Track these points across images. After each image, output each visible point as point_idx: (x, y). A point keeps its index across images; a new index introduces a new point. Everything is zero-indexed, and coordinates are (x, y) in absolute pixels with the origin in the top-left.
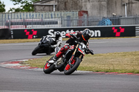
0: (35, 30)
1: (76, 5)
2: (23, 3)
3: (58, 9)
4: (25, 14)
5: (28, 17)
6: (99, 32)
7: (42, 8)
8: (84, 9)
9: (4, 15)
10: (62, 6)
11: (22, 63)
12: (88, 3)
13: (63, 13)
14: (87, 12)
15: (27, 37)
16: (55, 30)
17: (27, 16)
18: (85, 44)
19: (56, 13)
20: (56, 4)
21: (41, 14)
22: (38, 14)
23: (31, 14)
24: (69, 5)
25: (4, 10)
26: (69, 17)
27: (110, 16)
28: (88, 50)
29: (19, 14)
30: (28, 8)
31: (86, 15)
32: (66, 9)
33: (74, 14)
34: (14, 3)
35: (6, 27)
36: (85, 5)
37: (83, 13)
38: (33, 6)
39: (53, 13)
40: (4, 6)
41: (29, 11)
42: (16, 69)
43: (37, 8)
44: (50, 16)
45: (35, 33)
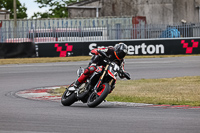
0: (70, 44)
1: (129, 9)
2: (52, 5)
3: (102, 14)
4: (56, 21)
5: (60, 25)
6: (162, 46)
7: (79, 12)
8: (140, 14)
9: (25, 23)
10: (109, 9)
11: (51, 92)
12: (145, 5)
13: (110, 20)
14: (144, 18)
15: (58, 55)
16: (99, 44)
17: (58, 24)
18: (119, 65)
19: (101, 20)
20: (101, 6)
21: (78, 20)
22: (74, 21)
23: (65, 21)
24: (119, 8)
25: (26, 16)
26: (118, 25)
27: (178, 24)
28: (123, 73)
29: (47, 21)
30: (60, 12)
31: (143, 23)
32: (114, 14)
33: (126, 21)
34: (40, 5)
35: (28, 40)
36: (142, 8)
37: (138, 19)
38: (67, 9)
39: (96, 19)
40: (25, 9)
41: (61, 16)
42: (43, 100)
43: (73, 12)
44: (92, 25)
45: (70, 48)
